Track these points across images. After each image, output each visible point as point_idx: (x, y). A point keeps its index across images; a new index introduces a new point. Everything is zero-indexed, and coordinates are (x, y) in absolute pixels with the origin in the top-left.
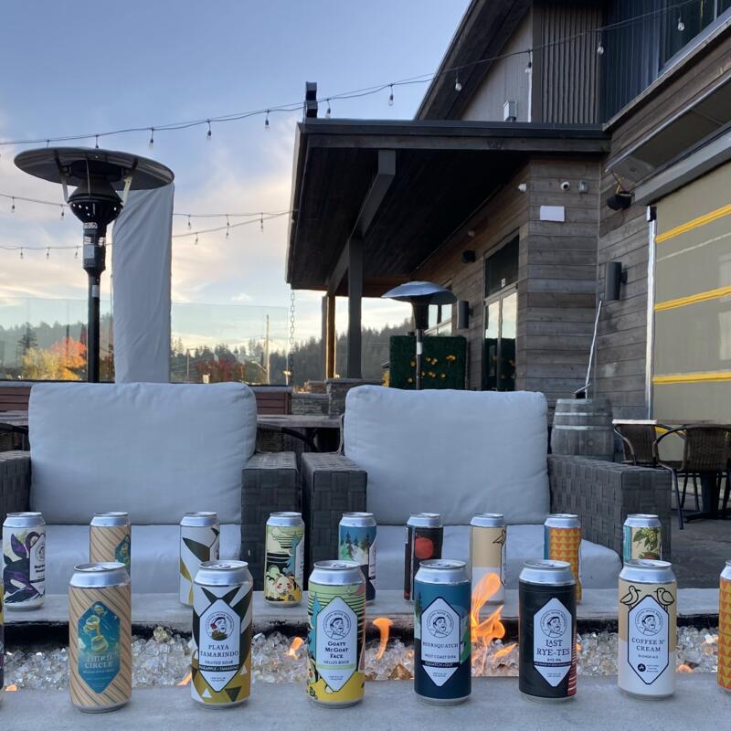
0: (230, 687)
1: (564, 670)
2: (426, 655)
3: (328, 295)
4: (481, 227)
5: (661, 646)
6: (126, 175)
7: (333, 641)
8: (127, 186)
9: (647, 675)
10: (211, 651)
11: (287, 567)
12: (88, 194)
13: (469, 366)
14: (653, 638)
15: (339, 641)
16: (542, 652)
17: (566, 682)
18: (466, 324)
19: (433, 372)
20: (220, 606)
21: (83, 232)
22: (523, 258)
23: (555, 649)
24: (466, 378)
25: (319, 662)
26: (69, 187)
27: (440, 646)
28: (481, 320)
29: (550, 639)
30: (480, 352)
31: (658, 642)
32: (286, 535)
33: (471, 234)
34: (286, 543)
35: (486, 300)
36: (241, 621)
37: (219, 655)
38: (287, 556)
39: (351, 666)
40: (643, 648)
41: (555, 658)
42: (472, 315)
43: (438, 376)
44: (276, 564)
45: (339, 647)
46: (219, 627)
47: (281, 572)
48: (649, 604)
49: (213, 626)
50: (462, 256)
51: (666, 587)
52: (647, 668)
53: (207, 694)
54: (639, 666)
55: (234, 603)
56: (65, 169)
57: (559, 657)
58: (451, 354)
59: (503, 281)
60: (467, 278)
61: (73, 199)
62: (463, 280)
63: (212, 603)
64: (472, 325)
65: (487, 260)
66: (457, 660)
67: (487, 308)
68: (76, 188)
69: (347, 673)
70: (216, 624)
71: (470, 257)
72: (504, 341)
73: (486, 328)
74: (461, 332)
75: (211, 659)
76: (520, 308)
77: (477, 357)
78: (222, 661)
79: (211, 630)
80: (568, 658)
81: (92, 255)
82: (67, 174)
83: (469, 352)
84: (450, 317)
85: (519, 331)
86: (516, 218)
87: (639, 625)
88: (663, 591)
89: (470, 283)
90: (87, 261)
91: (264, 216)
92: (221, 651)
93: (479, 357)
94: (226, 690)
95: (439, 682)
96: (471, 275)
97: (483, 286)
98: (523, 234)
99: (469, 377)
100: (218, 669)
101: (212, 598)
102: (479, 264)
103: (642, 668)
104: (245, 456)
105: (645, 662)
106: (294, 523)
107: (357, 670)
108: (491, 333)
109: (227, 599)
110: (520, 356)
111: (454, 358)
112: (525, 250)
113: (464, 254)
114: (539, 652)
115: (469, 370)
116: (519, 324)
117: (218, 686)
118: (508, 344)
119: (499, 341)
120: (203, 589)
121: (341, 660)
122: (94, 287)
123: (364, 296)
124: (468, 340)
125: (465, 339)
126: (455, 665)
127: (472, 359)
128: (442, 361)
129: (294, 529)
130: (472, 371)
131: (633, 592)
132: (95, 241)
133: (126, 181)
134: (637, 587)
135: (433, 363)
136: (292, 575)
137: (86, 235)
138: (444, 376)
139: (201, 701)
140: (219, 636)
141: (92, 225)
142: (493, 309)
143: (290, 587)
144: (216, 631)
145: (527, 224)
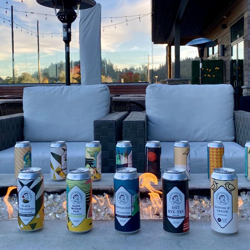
0: (31, 223)
1: (181, 220)
2: (117, 212)
3: (168, 45)
4: (228, 15)
5: (228, 210)
6: (78, 4)
7: (74, 205)
8: (78, 8)
9: (222, 224)
10: (23, 207)
11: (93, 164)
12: (63, 12)
13: (225, 72)
14: (224, 206)
15: (77, 205)
16: (170, 212)
17: (182, 226)
18: (223, 54)
19: (210, 75)
20: (26, 188)
21: (62, 27)
22: (246, 26)
23: (176, 210)
24: (224, 76)
25: (69, 214)
26: (57, 9)
27: (122, 208)
28: (230, 52)
29: (173, 206)
30: (229, 65)
31: (227, 208)
32: (92, 151)
33: (225, 17)
34: (92, 154)
35: (231, 44)
36: (36, 195)
37: (26, 209)
38: (93, 160)
39: (83, 216)
40: (220, 211)
41: (176, 214)
42: (226, 50)
43: (212, 76)
44: (88, 163)
45: (77, 208)
46: (25, 197)
47: (91, 166)
48: (222, 190)
49: (23, 197)
50: (221, 26)
51: (231, 182)
52: (222, 220)
53: (22, 226)
54: (218, 219)
55: (32, 187)
56: (55, 3)
57: (178, 214)
58: (217, 67)
59: (238, 36)
60: (224, 35)
61: (58, 14)
62: (222, 36)
63: (23, 187)
64: (226, 55)
65: (231, 27)
66: (130, 214)
67: (232, 47)
68: (59, 10)
69: (81, 219)
70: (24, 196)
71: (225, 27)
72: (239, 60)
73: (232, 55)
74: (222, 58)
75: (23, 211)
76: (245, 47)
77: (228, 68)
78: (27, 212)
79: (22, 199)
80: (183, 215)
81: (66, 35)
82: (56, 5)
83: (225, 65)
84: (217, 52)
85: (245, 57)
86: (242, 10)
87: (218, 200)
88: (229, 184)
89: (225, 37)
90: (64, 38)
91: (140, 16)
92: (27, 208)
93: (229, 68)
94: (30, 225)
95: (123, 224)
96: (225, 34)
97: (230, 38)
98: (246, 16)
99: (225, 76)
100: (26, 215)
101: (22, 185)
102: (228, 29)
103: (219, 220)
104: (104, 114)
105: (221, 217)
106: (97, 145)
107: (86, 217)
108: (234, 57)
109: (29, 185)
110: (245, 67)
111: (218, 68)
112: (246, 22)
113: (222, 25)
114: (169, 212)
115: (225, 73)
116: (245, 53)
117: (26, 223)
118: (241, 62)
119: (237, 61)
120: (19, 181)
121: (78, 213)
122: (67, 47)
123: (181, 45)
124: (224, 61)
125: (223, 60)
126: (129, 217)
127: (226, 69)
128: (213, 70)
129: (96, 148)
130: (226, 74)
131: (215, 184)
132: (67, 30)
133: (78, 6)
134: (217, 182)
135: (210, 71)
136: (95, 168)
137: (64, 28)
138: (214, 76)
139: (20, 229)
140: (26, 202)
141: (66, 24)
142: (235, 48)
143: (94, 173)
144: (24, 199)
145: (247, 12)
